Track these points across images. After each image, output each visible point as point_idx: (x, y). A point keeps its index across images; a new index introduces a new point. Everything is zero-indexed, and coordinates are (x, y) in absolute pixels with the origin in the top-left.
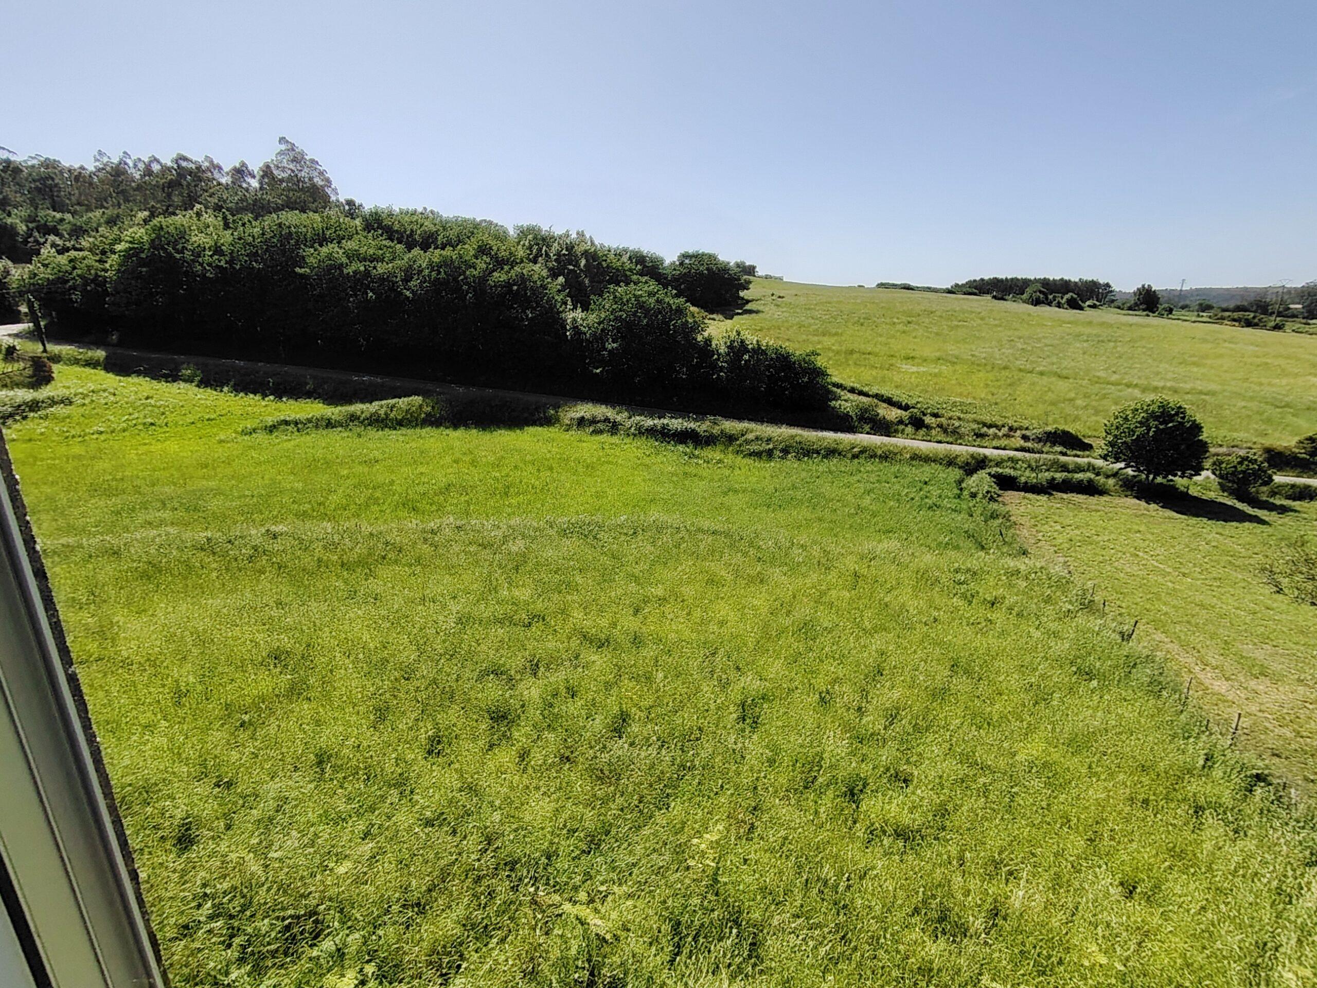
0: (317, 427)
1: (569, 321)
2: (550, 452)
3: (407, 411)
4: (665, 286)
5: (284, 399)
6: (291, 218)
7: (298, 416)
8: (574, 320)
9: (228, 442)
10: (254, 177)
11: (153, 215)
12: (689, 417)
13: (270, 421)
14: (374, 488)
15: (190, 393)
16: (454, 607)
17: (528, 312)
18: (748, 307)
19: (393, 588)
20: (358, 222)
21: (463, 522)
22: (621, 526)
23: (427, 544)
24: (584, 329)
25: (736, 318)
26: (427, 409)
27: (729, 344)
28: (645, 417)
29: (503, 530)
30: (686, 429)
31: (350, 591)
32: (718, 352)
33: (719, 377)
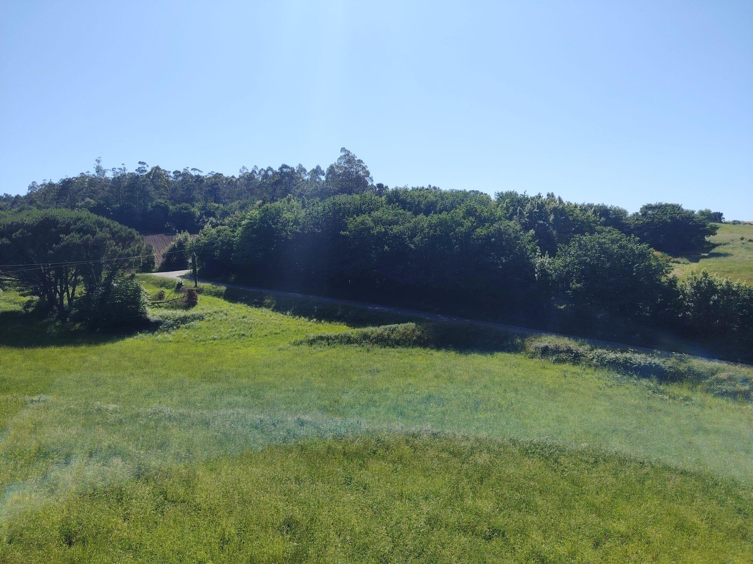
1: (537, 265)
2: (515, 375)
3: (404, 334)
4: (628, 234)
5: (323, 321)
6: (342, 198)
7: (330, 334)
8: (542, 264)
9: (284, 350)
10: (324, 175)
11: (264, 203)
12: (653, 353)
13: (312, 336)
14: (374, 393)
15: (268, 315)
17: (503, 258)
18: (716, 250)
19: (379, 480)
20: (383, 198)
21: (438, 430)
22: (582, 453)
23: (408, 446)
24: (550, 272)
25: (702, 261)
26: (418, 333)
27: (695, 285)
28: (607, 350)
29: (471, 441)
30: (650, 363)
31: (347, 478)
32: (683, 291)
33: (685, 317)
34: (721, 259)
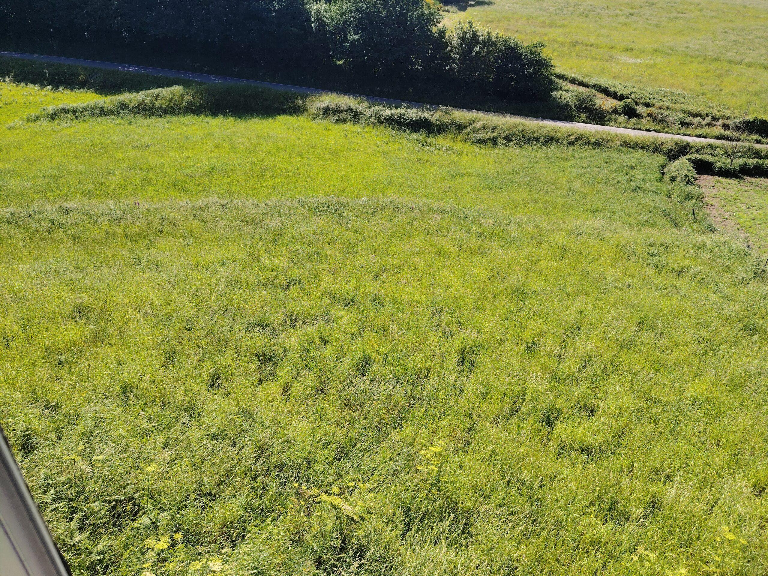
0: (92, 114)
1: (313, 13)
2: (299, 139)
3: (170, 100)
5: (61, 89)
7: (75, 105)
8: (318, 11)
12: (423, 107)
13: (51, 109)
14: (147, 170)
16: (224, 272)
19: (171, 256)
21: (226, 201)
22: (363, 206)
23: (197, 219)
24: (327, 21)
25: (469, 9)
26: (188, 98)
27: (461, 35)
28: (384, 107)
29: (261, 208)
30: (420, 118)
31: (135, 259)
32: (451, 43)
33: (451, 69)
34: (485, 7)
